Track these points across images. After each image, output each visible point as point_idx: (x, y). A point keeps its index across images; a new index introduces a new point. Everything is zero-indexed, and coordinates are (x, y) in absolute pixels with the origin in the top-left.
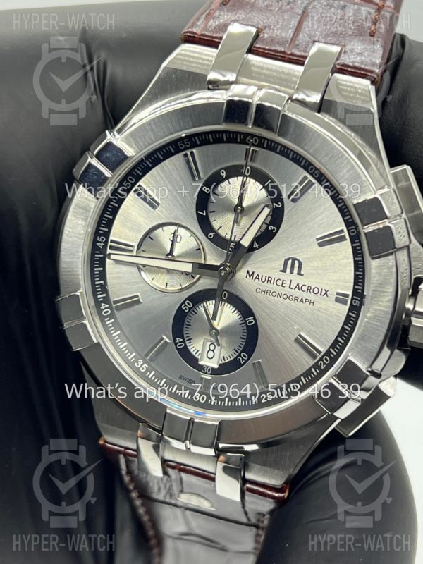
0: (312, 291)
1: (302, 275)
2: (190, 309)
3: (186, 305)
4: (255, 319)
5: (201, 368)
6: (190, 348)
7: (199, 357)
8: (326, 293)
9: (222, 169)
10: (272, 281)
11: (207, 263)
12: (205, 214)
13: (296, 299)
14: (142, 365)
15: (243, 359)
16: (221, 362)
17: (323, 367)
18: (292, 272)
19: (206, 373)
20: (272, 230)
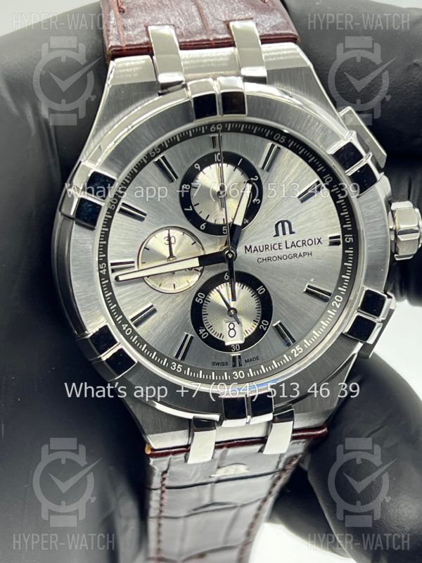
0: (306, 244)
1: (294, 233)
2: (204, 299)
3: (199, 298)
4: (264, 287)
5: (229, 349)
6: (213, 335)
7: (223, 340)
8: (319, 241)
9: (195, 163)
10: (270, 248)
11: (207, 253)
12: (191, 209)
13: (295, 255)
14: (176, 366)
15: (265, 326)
16: (245, 337)
17: (338, 306)
18: (284, 234)
19: (236, 351)
20: (256, 203)
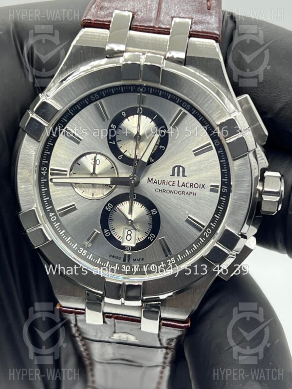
0: (193, 186)
1: (186, 176)
2: (111, 209)
3: (108, 207)
4: (157, 210)
5: (124, 248)
6: (114, 235)
7: (121, 241)
8: (203, 186)
9: (122, 111)
10: (166, 183)
11: (120, 176)
12: (114, 143)
13: (183, 193)
14: (83, 251)
15: (152, 238)
16: (137, 242)
17: (207, 236)
18: (178, 175)
19: (128, 251)
20: (162, 149)
